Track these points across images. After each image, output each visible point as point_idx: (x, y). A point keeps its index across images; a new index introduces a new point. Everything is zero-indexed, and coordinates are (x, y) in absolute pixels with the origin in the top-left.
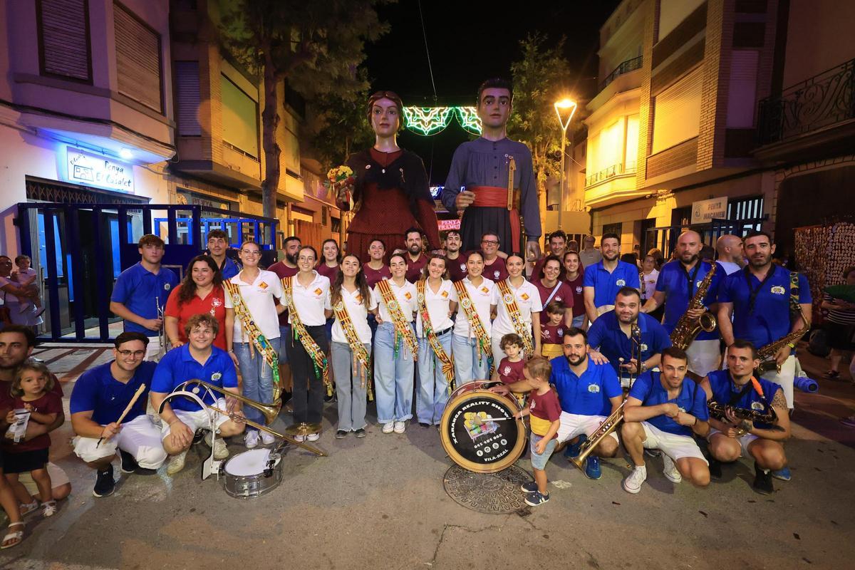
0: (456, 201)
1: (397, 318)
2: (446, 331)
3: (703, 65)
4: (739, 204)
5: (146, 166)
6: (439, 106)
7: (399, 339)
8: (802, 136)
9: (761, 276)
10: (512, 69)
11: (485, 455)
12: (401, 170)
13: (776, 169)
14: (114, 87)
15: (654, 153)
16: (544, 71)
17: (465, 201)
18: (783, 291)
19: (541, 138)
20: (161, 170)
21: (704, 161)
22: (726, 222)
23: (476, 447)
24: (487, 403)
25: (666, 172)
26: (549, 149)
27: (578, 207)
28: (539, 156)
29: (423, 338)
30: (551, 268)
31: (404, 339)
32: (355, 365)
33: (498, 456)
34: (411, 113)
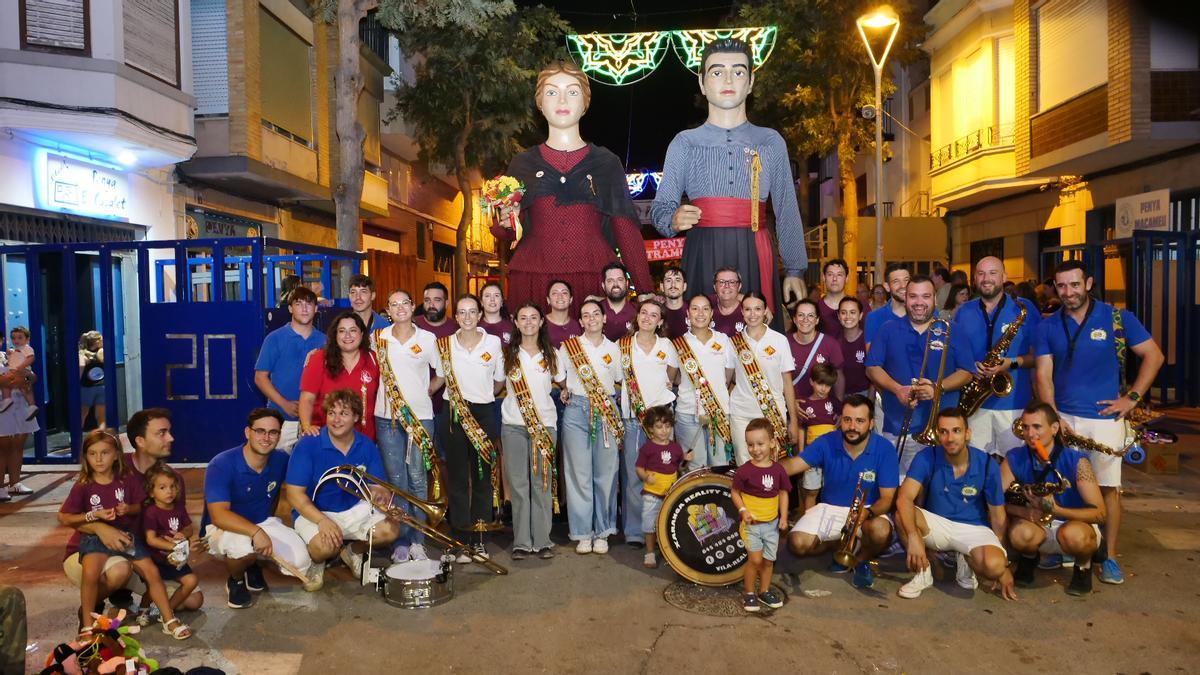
0: (674, 220)
1: (591, 388)
4: (1193, 201)
5: (144, 174)
6: (641, 31)
7: (597, 419)
9: (1079, 316)
11: (718, 562)
12: (589, 177)
15: (1041, 111)
17: (686, 221)
18: (1104, 335)
19: (841, 79)
20: (164, 177)
21: (1119, 128)
22: (1172, 236)
23: (704, 552)
24: (718, 492)
26: (858, 100)
27: (924, 208)
29: (631, 419)
31: (604, 419)
32: (535, 457)
33: (735, 563)
34: (590, 46)
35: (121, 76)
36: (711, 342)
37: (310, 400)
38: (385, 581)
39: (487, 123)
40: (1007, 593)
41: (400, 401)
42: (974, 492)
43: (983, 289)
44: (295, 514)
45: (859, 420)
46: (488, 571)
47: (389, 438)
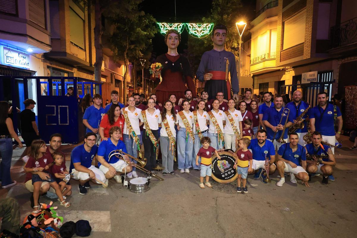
0: (204, 77)
1: (187, 126)
2: (205, 131)
3: (306, 9)
4: (323, 74)
5: (34, 55)
6: (177, 23)
7: (188, 134)
9: (324, 108)
10: (213, 3)
11: (226, 177)
12: (181, 64)
13: (338, 59)
14: (28, 18)
15: (284, 49)
16: (229, 5)
17: (209, 78)
18: (331, 113)
19: (228, 39)
20: (40, 57)
21: (307, 55)
22: (317, 83)
23: (222, 173)
24: (226, 157)
25: (290, 59)
26: (233, 45)
27: (246, 74)
28: (227, 48)
29: (196, 134)
30: (242, 105)
31: (190, 135)
32: (170, 145)
33: (230, 177)
34: (163, 26)
35: (28, 24)
36: (219, 113)
37: (103, 130)
38: (130, 185)
39: (133, 46)
40: (307, 185)
41: (132, 130)
42: (298, 156)
43: (296, 100)
44: (100, 164)
45: (263, 137)
46: (157, 179)
47: (128, 141)
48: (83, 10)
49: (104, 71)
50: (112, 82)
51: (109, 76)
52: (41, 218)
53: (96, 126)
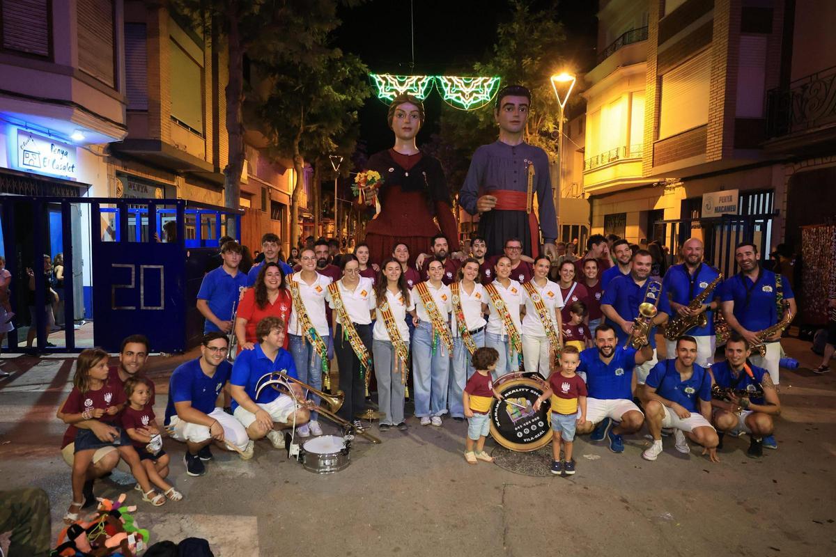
0: (478, 205)
1: (434, 317)
2: (480, 329)
3: (711, 48)
4: (751, 196)
5: (87, 147)
6: (416, 75)
7: (437, 337)
8: (808, 132)
9: (754, 277)
10: (499, 30)
11: (525, 436)
12: (424, 173)
13: (785, 162)
14: (75, 64)
15: (661, 138)
16: (536, 35)
17: (488, 205)
18: (771, 289)
19: (534, 113)
20: (101, 151)
21: (714, 152)
22: (737, 217)
23: (516, 429)
24: (527, 390)
25: (674, 160)
26: (544, 126)
27: (575, 193)
28: (531, 134)
29: (457, 337)
30: (566, 270)
31: (442, 337)
32: (397, 362)
33: (536, 437)
34: (384, 82)
35: (76, 78)
37: (244, 324)
38: (304, 454)
39: (313, 127)
40: (713, 457)
41: (308, 324)
42: (693, 391)
43: (690, 259)
44: (236, 404)
45: (610, 339)
46: (366, 440)
47: (299, 349)
48: (201, 45)
49: (247, 183)
50: (264, 208)
51: (259, 194)
52: (99, 534)
53: (226, 315)
